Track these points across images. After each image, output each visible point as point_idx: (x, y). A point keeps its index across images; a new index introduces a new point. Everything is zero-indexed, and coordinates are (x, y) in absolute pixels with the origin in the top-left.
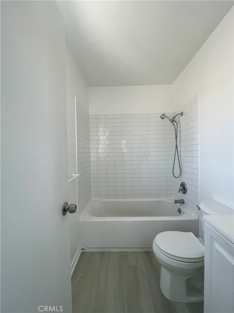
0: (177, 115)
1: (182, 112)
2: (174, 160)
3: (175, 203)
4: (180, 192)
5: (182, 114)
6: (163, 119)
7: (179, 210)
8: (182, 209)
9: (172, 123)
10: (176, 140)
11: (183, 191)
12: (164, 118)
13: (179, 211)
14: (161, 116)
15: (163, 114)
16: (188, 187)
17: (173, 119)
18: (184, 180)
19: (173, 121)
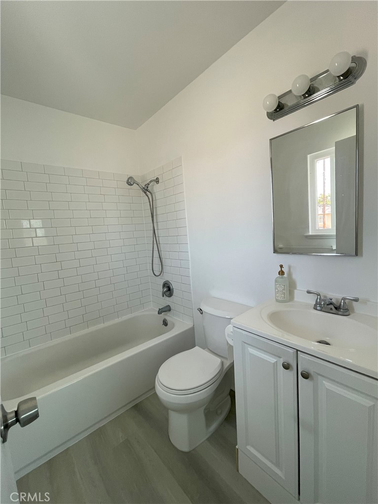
0: (151, 182)
1: (157, 178)
2: (153, 251)
3: (159, 313)
4: (163, 296)
5: (157, 181)
6: (132, 185)
7: (163, 322)
8: (168, 319)
9: (145, 193)
10: (153, 220)
11: (168, 293)
12: (132, 183)
13: (165, 323)
14: (128, 180)
15: (131, 178)
16: (174, 286)
17: (146, 188)
18: (166, 277)
19: (146, 190)
